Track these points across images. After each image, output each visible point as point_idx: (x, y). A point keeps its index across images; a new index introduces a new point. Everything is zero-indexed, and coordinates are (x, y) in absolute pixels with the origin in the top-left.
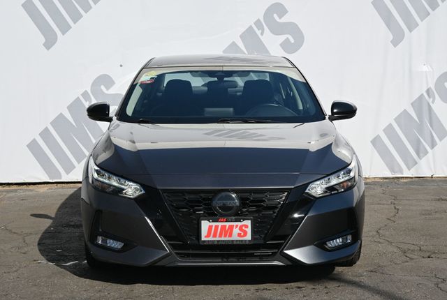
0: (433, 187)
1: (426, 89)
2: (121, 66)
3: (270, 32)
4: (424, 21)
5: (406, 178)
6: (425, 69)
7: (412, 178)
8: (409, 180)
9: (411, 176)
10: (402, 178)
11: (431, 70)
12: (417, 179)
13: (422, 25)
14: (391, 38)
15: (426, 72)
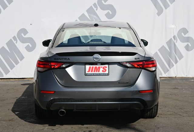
0: (175, 82)
1: (173, 36)
2: (31, 24)
3: (100, 9)
4: (172, 4)
5: (164, 77)
6: (173, 26)
7: (166, 77)
8: (165, 78)
9: (166, 76)
10: (162, 77)
11: (175, 27)
12: (169, 78)
13: (171, 6)
14: (157, 12)
15: (173, 28)
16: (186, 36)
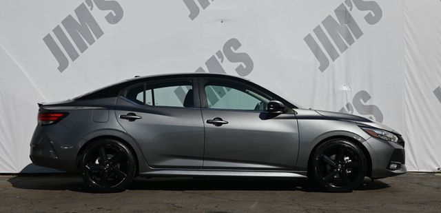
1: (346, 104)
3: (227, 61)
4: (344, 53)
6: (345, 88)
11: (349, 89)
13: (342, 56)
14: (319, 65)
15: (346, 91)
16: (368, 103)
